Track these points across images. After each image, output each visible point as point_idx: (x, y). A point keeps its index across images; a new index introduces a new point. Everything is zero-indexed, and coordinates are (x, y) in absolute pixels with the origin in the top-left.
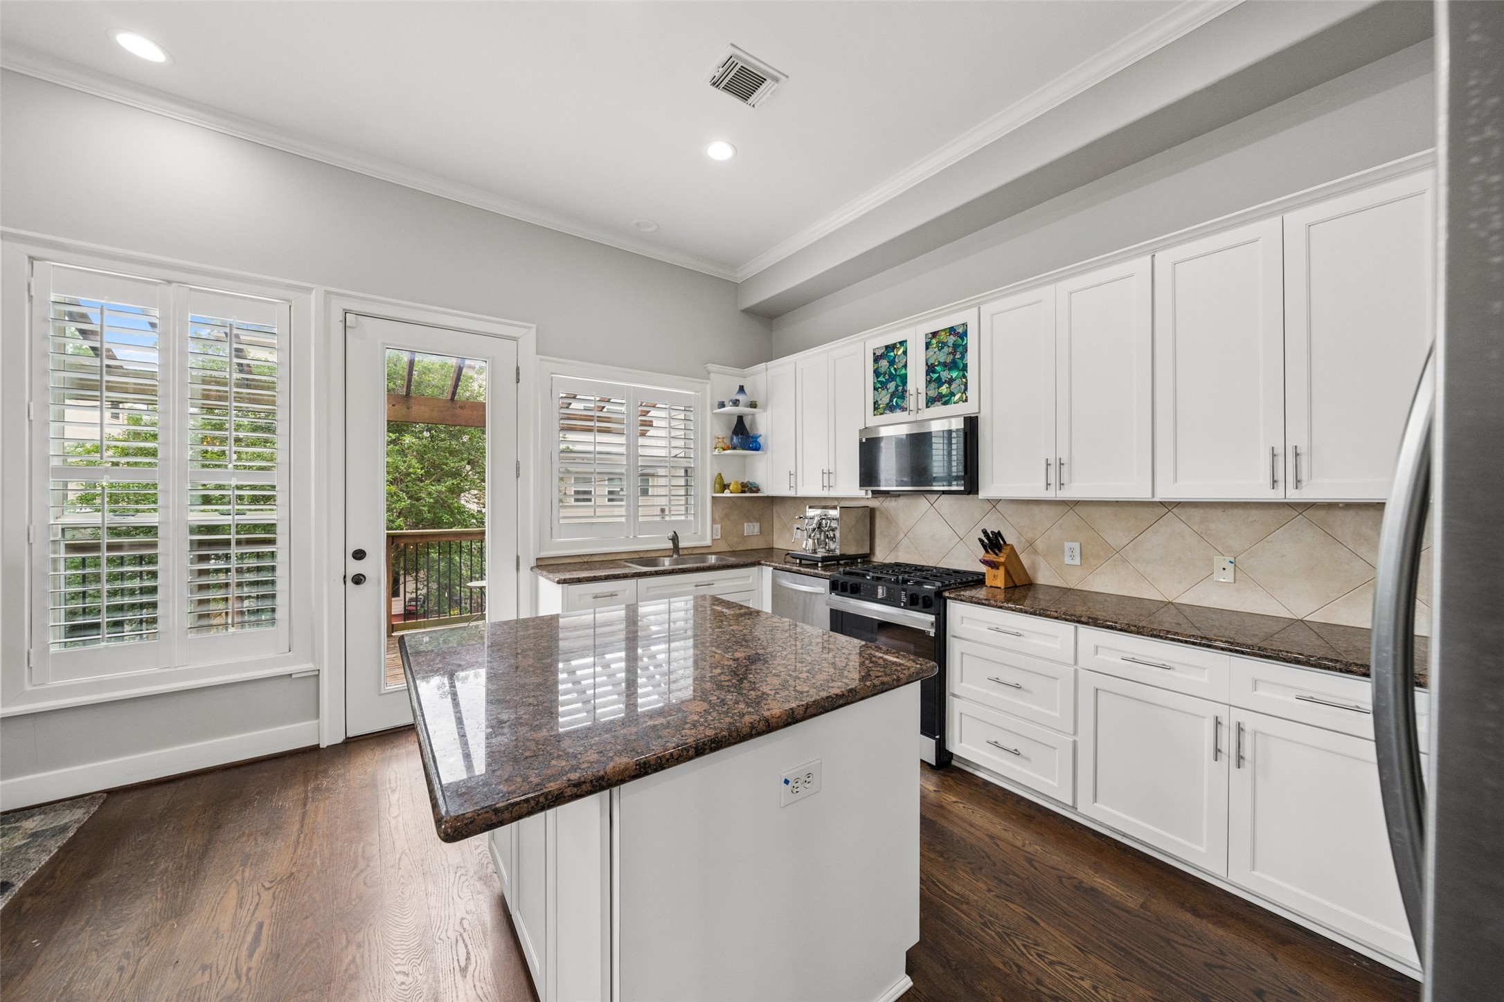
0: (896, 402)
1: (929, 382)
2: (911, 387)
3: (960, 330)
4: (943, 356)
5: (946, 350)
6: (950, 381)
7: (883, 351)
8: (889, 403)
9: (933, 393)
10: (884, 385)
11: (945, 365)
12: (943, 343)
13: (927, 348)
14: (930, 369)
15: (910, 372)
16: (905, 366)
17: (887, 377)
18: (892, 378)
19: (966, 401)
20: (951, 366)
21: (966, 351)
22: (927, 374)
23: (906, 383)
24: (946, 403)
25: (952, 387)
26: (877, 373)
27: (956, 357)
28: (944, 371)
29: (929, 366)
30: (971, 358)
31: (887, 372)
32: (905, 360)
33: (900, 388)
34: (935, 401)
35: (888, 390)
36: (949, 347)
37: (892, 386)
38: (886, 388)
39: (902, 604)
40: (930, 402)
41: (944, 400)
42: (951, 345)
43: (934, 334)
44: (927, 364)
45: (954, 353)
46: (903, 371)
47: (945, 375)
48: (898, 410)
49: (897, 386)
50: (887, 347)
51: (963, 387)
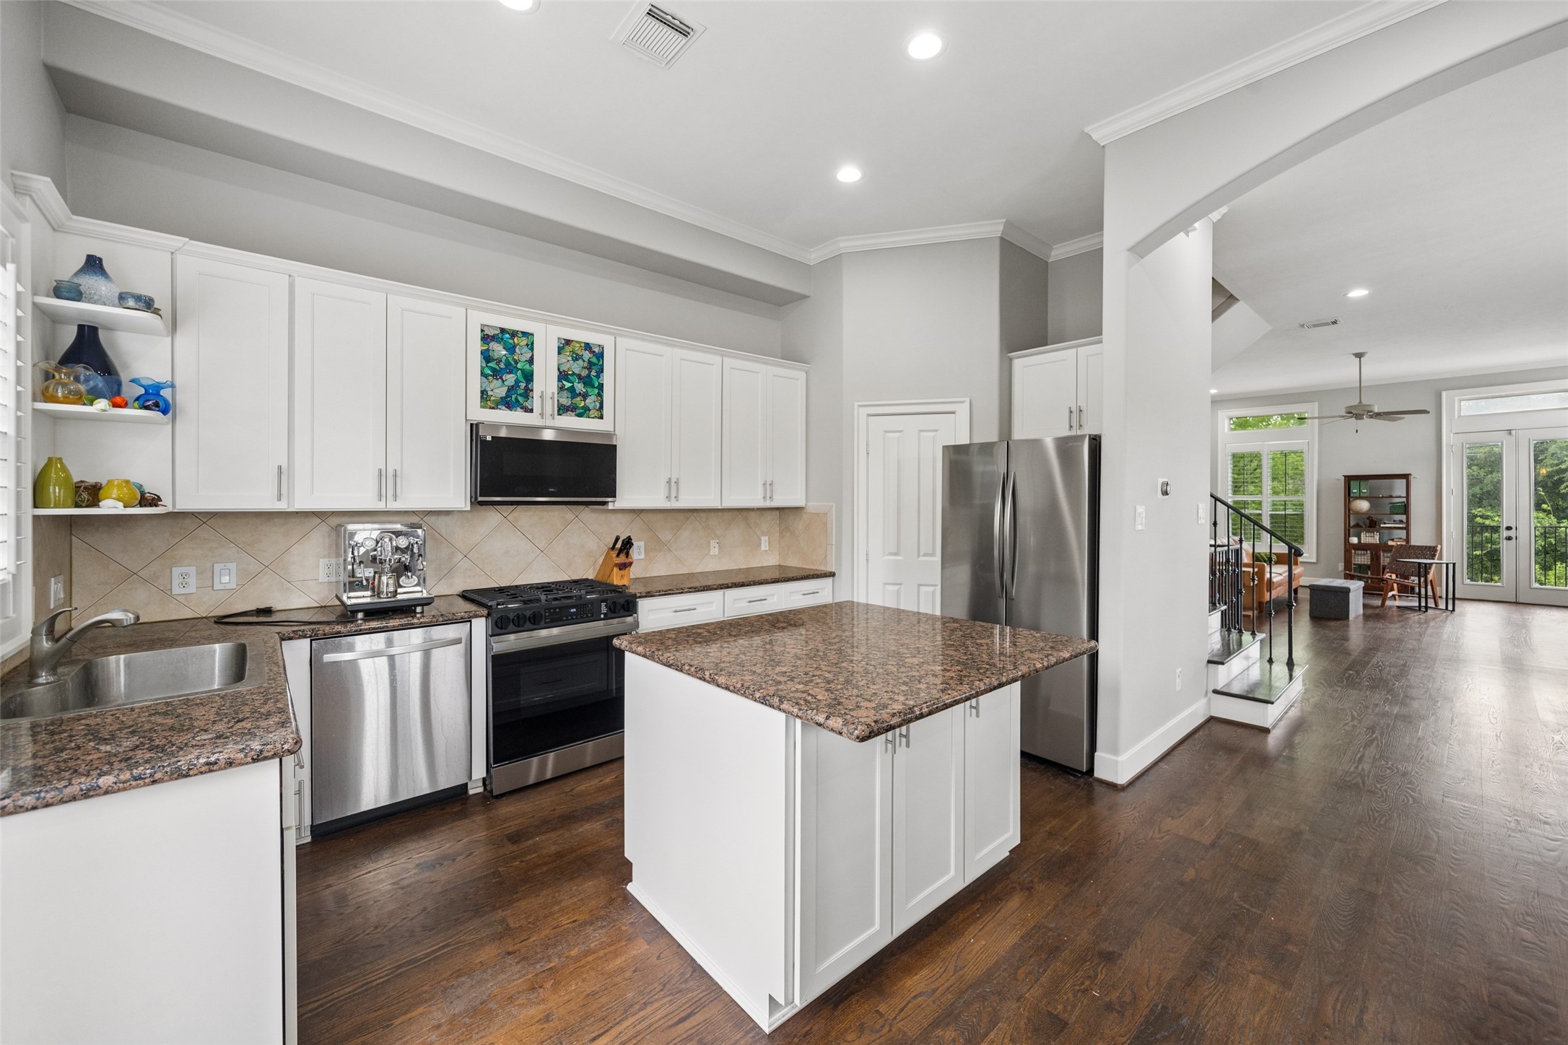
0: (516, 399)
1: (561, 389)
2: (538, 386)
3: (596, 350)
4: (577, 367)
5: (580, 362)
6: (585, 396)
7: (497, 332)
8: (505, 398)
9: (566, 401)
10: (497, 374)
11: (580, 377)
12: (577, 355)
13: (559, 353)
14: (563, 376)
15: (538, 369)
16: (531, 361)
17: (502, 366)
18: (510, 368)
19: (601, 417)
20: (587, 381)
21: (602, 372)
22: (559, 380)
23: (532, 381)
24: (580, 415)
25: (587, 401)
26: (487, 357)
27: (592, 373)
28: (579, 383)
29: (560, 372)
30: (607, 378)
31: (503, 361)
32: (530, 355)
33: (523, 385)
34: (568, 410)
35: (503, 381)
36: (584, 361)
37: (510, 379)
38: (501, 378)
39: (602, 616)
40: (563, 410)
41: (578, 411)
42: (586, 360)
43: (568, 342)
44: (559, 369)
45: (589, 369)
46: (527, 367)
47: (579, 387)
48: (519, 409)
49: (517, 382)
50: (503, 331)
51: (598, 405)
